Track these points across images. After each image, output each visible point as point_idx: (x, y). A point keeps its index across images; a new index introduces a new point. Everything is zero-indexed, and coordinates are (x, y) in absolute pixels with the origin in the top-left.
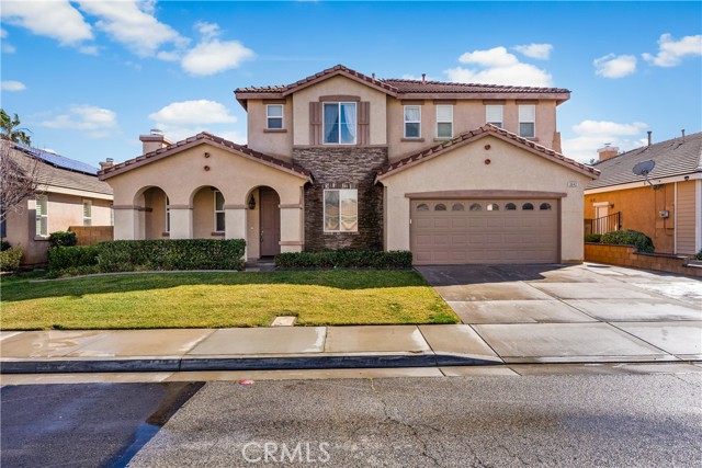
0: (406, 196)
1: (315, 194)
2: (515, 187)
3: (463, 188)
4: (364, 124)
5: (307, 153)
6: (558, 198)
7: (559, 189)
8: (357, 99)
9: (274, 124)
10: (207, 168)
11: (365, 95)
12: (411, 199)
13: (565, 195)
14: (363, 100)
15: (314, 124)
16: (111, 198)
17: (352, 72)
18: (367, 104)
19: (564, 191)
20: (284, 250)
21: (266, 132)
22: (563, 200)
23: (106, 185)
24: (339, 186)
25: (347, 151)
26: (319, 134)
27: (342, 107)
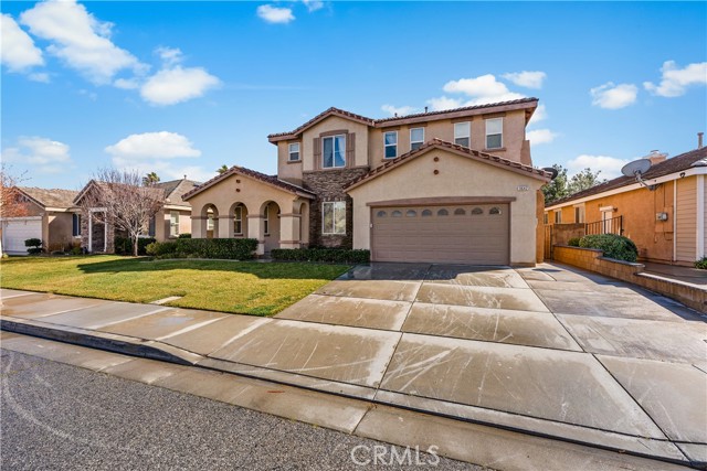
0: (367, 205)
1: (317, 206)
2: (463, 193)
3: (414, 197)
4: (351, 150)
5: (311, 176)
6: (508, 202)
7: (508, 193)
8: (346, 132)
9: (294, 156)
10: (238, 190)
11: (352, 128)
12: (372, 208)
13: (514, 199)
14: (350, 132)
15: (316, 155)
16: (190, 209)
17: (340, 112)
18: (353, 135)
19: (513, 195)
20: (282, 247)
21: (289, 163)
22: (512, 204)
23: (187, 203)
24: (333, 200)
25: (338, 173)
26: (320, 162)
27: (337, 140)
